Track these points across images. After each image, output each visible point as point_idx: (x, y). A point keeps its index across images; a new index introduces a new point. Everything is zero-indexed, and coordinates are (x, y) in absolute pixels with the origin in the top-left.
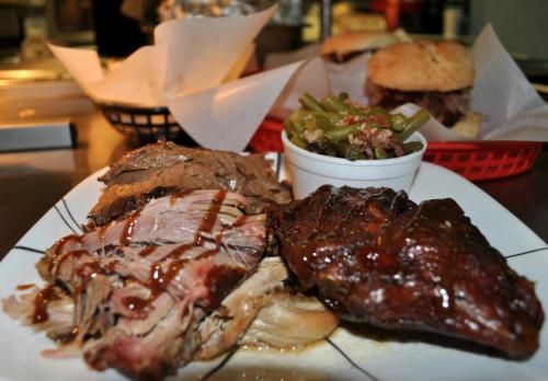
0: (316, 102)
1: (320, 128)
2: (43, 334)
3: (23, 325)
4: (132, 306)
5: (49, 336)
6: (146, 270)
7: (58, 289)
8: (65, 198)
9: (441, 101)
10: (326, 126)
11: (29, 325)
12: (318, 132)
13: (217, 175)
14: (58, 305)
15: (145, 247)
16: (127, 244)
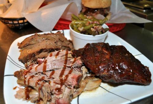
0: (77, 17)
1: (83, 26)
2: (30, 102)
3: (23, 100)
4: (57, 91)
5: (32, 102)
6: (58, 80)
7: (30, 88)
8: (8, 55)
9: (103, 11)
10: (84, 25)
11: (25, 100)
12: (83, 28)
13: (55, 43)
14: (32, 93)
15: (51, 72)
16: (46, 71)
